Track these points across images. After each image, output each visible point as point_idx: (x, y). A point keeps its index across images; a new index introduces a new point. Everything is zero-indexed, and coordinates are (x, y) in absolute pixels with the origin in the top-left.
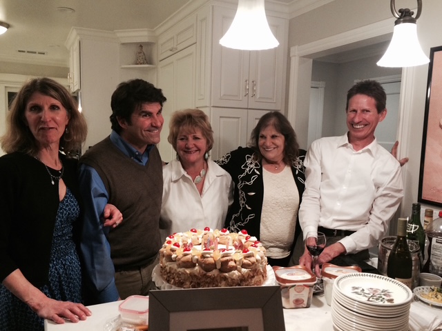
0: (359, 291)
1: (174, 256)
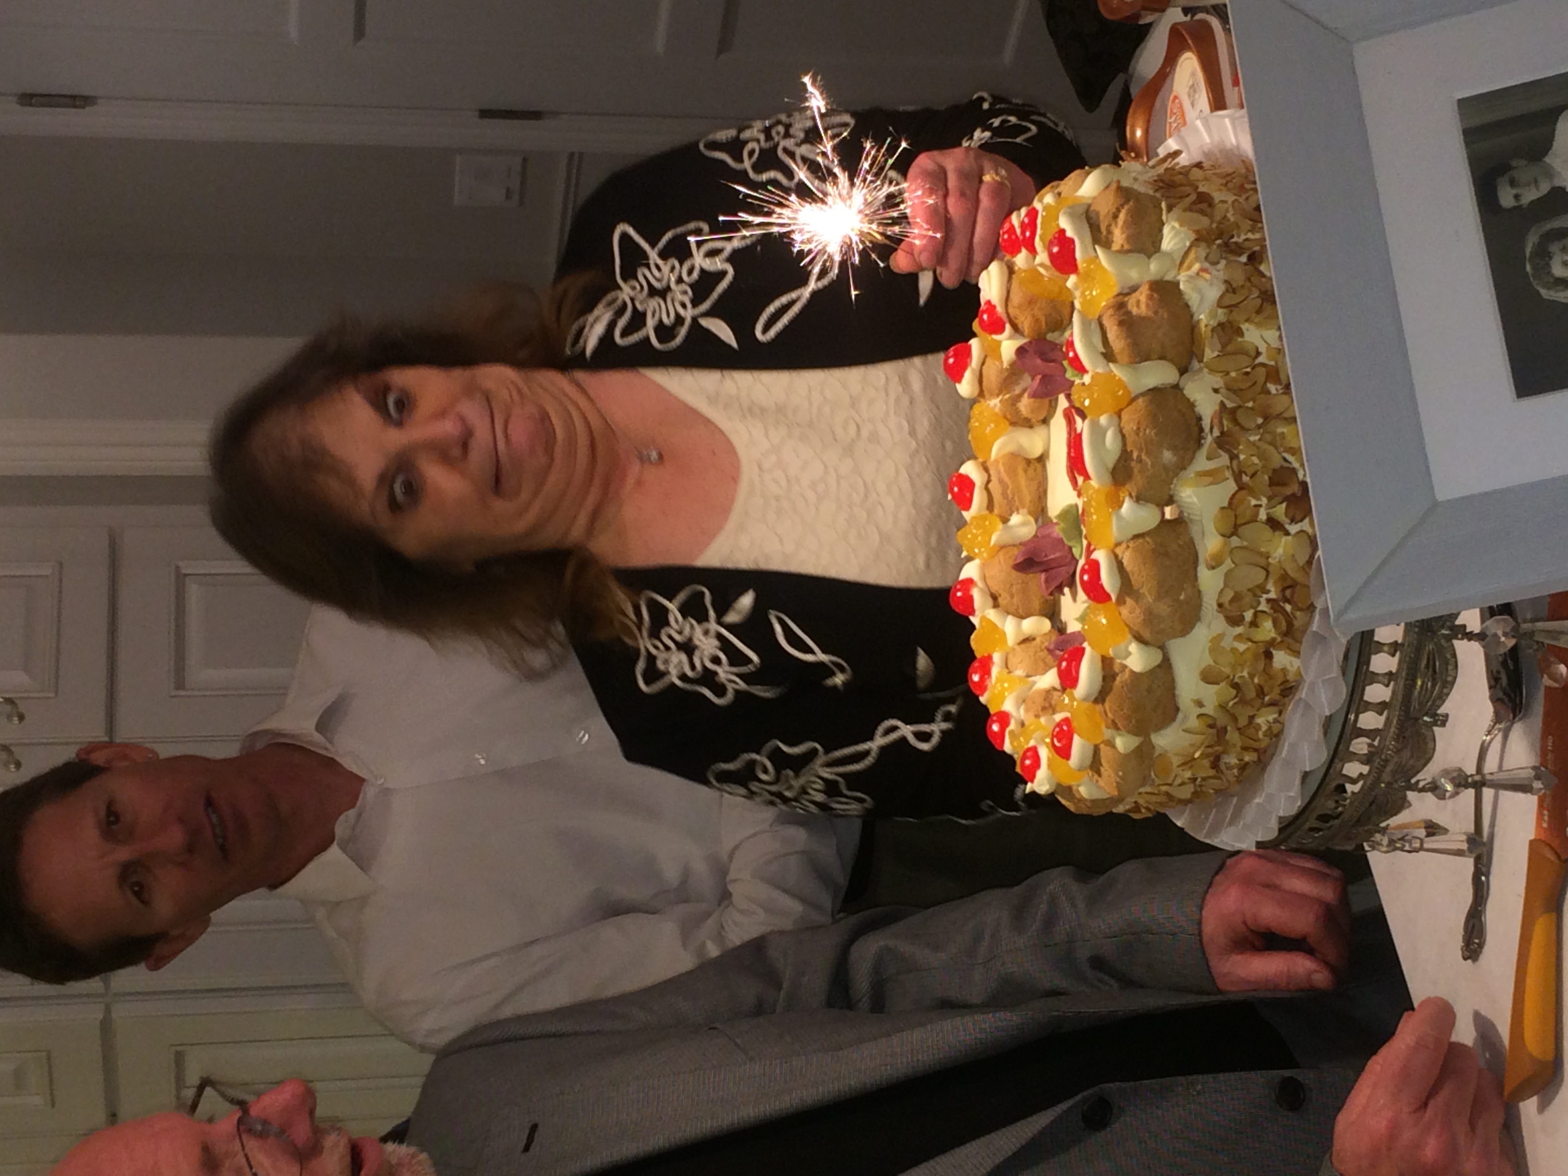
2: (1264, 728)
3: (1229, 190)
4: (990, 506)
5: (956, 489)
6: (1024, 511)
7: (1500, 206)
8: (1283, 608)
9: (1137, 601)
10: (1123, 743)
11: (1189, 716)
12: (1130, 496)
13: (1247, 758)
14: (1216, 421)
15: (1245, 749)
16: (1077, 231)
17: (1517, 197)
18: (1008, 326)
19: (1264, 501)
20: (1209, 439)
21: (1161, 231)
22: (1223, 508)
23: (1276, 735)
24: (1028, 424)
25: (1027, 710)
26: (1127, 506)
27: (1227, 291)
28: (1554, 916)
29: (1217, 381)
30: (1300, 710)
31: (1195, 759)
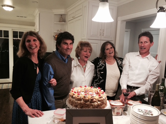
0: (140, 110)
1: (74, 96)
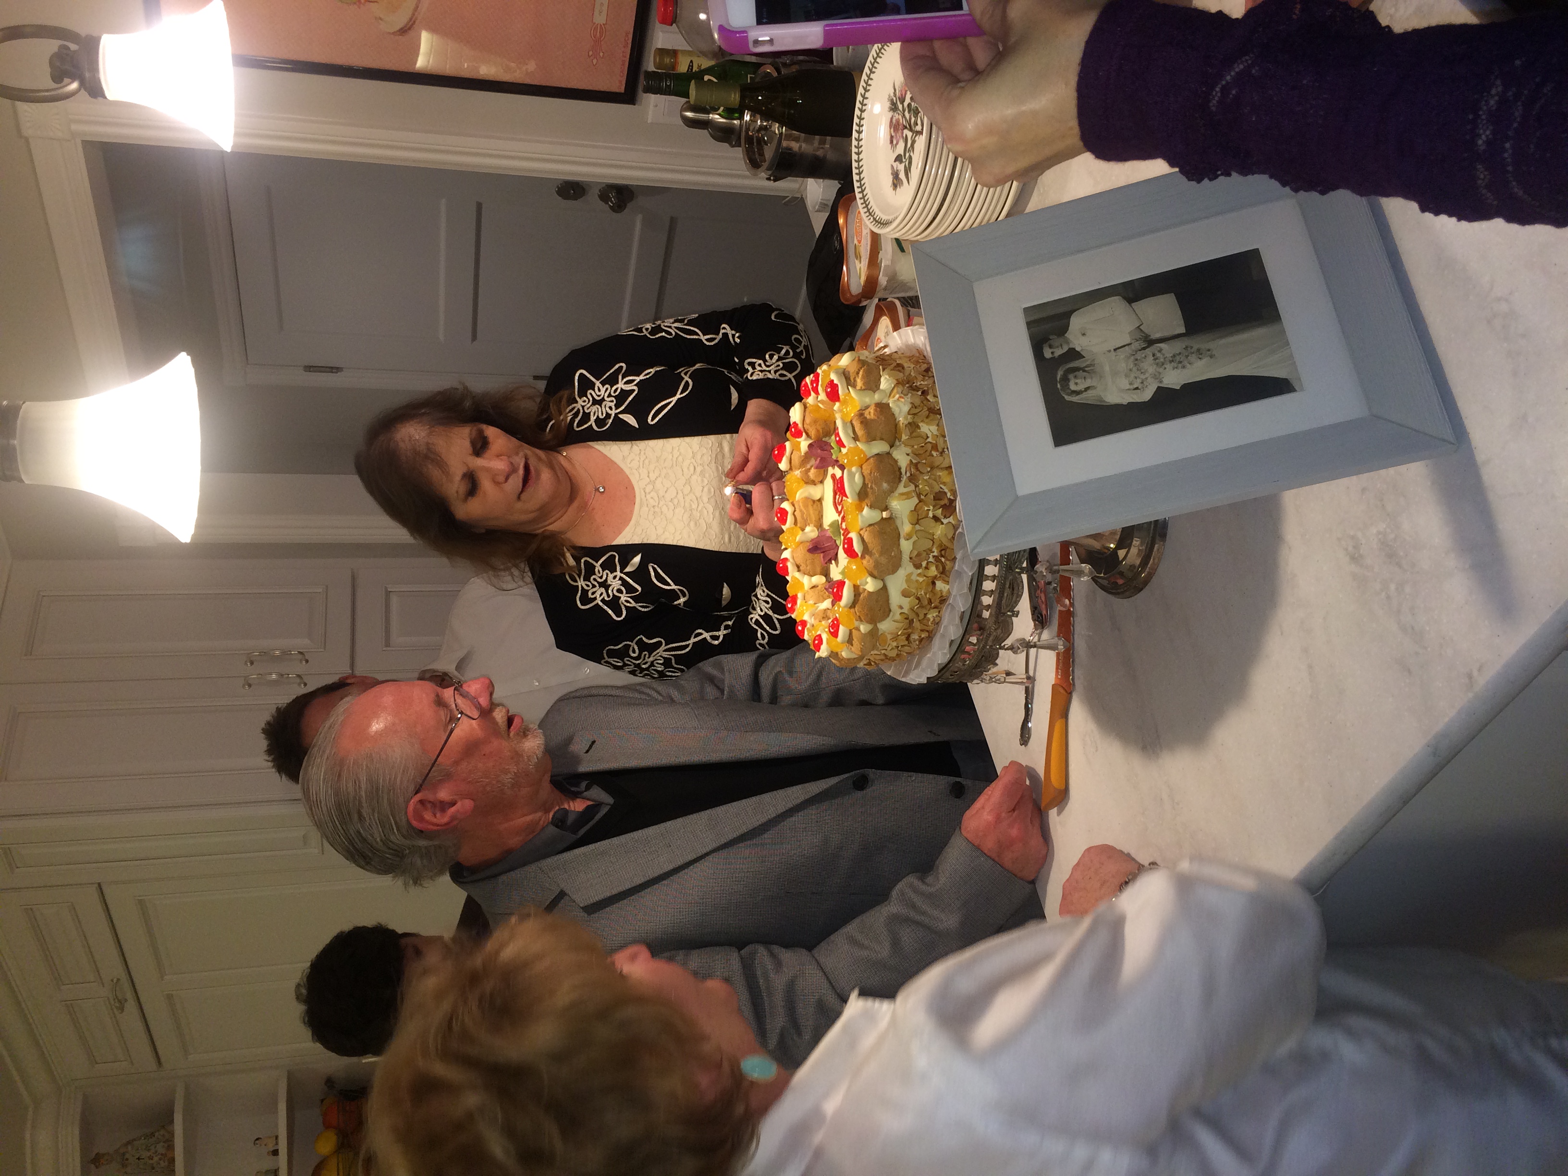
0: (901, 167)
2: (932, 620)
3: (911, 362)
4: (796, 523)
5: (779, 515)
6: (812, 525)
7: (1045, 358)
8: (941, 560)
9: (871, 556)
10: (864, 628)
11: (896, 614)
12: (867, 506)
13: (923, 636)
14: (908, 469)
15: (922, 630)
16: (839, 380)
17: (1052, 353)
18: (804, 434)
19: (931, 508)
20: (905, 477)
21: (880, 380)
22: (912, 511)
23: (937, 624)
24: (814, 483)
25: (815, 619)
26: (866, 510)
27: (912, 407)
28: (1064, 720)
29: (909, 450)
30: (949, 610)
31: (898, 635)
